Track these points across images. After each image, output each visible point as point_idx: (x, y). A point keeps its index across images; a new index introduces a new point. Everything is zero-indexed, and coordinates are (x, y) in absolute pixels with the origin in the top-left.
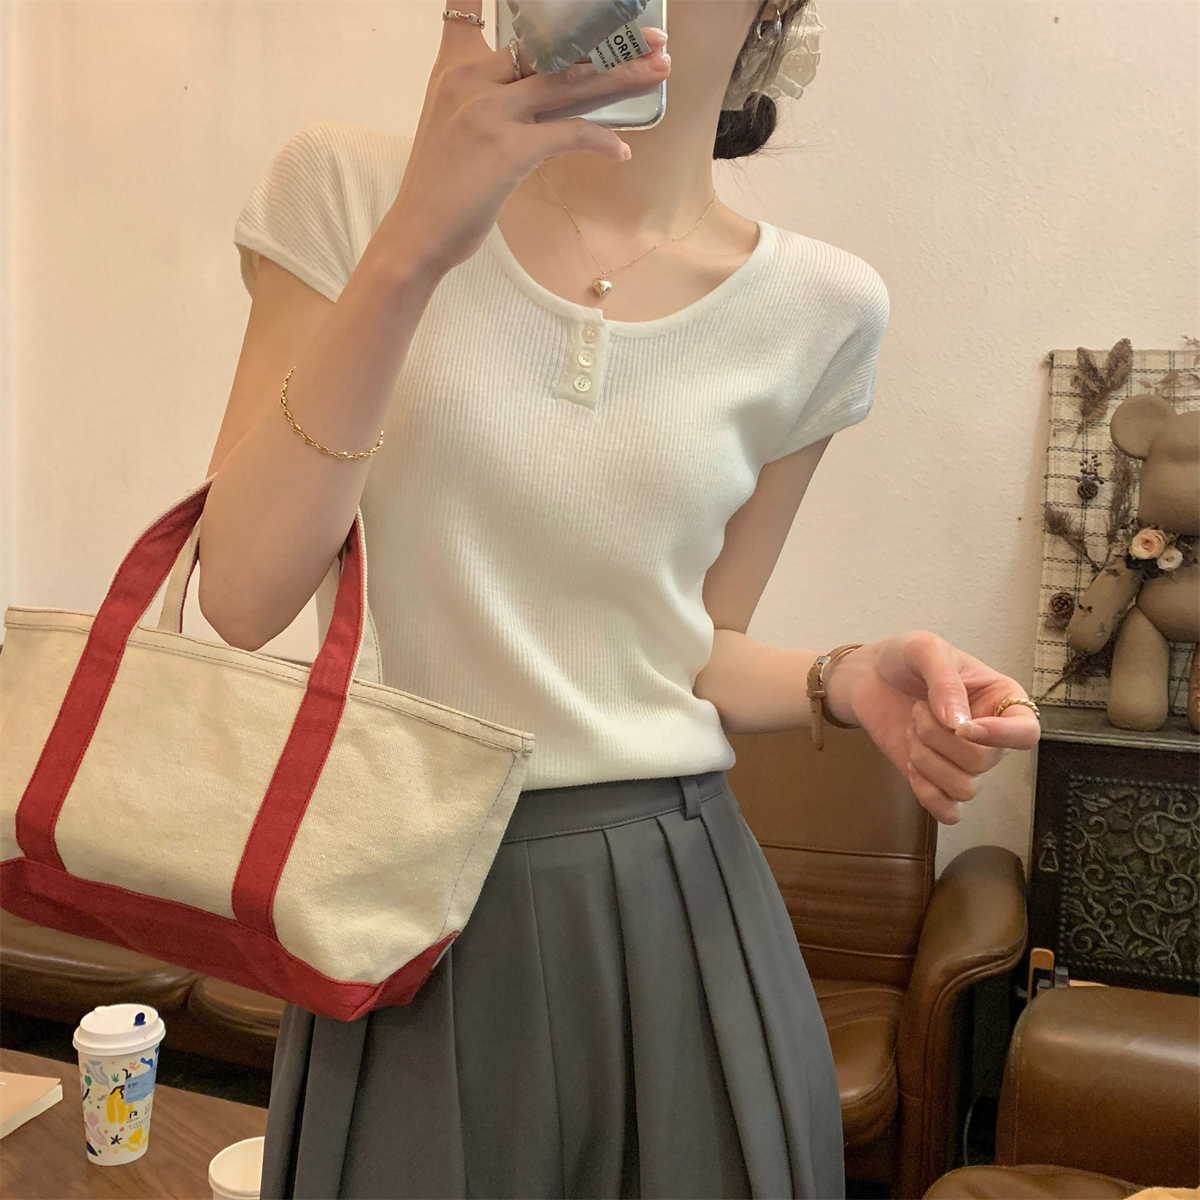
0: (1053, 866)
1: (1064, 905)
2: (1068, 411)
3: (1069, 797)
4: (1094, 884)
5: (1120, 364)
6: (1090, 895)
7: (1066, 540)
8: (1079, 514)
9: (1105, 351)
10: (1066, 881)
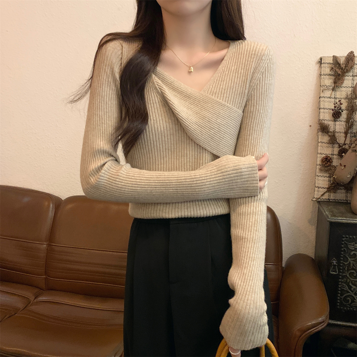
0: (336, 272)
1: (340, 286)
2: (328, 81)
3: (343, 244)
4: (352, 278)
5: (350, 62)
6: (351, 282)
7: (328, 135)
8: (333, 124)
9: (343, 56)
10: (341, 277)
